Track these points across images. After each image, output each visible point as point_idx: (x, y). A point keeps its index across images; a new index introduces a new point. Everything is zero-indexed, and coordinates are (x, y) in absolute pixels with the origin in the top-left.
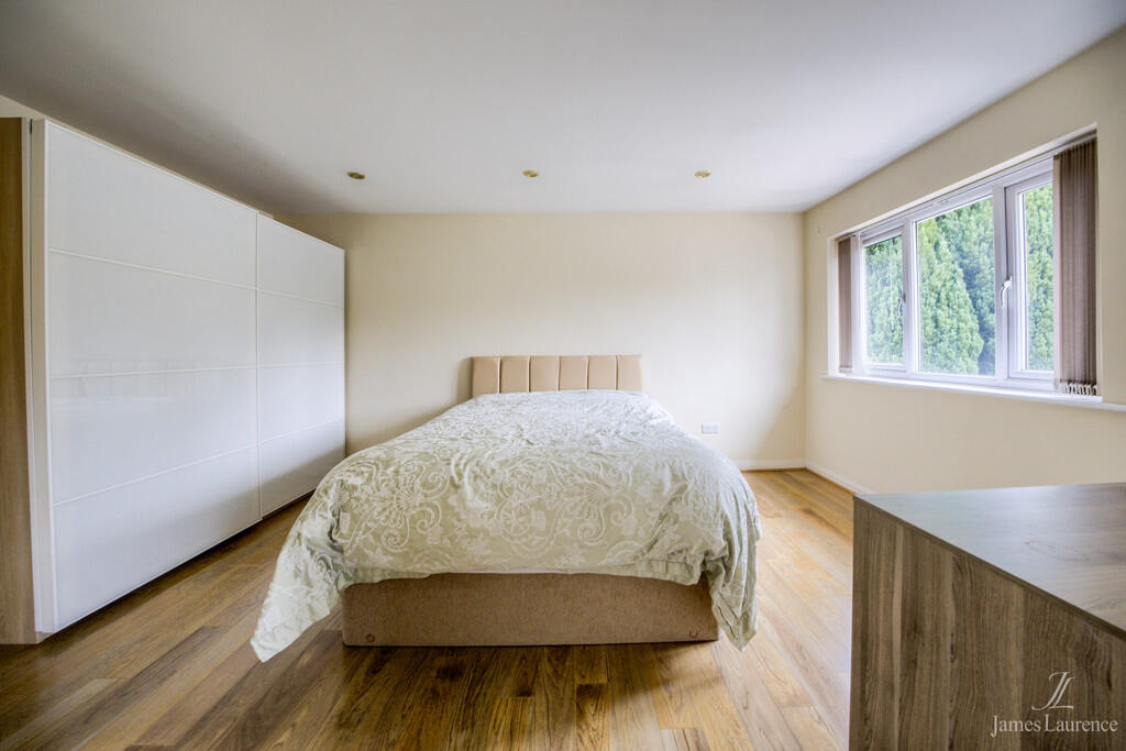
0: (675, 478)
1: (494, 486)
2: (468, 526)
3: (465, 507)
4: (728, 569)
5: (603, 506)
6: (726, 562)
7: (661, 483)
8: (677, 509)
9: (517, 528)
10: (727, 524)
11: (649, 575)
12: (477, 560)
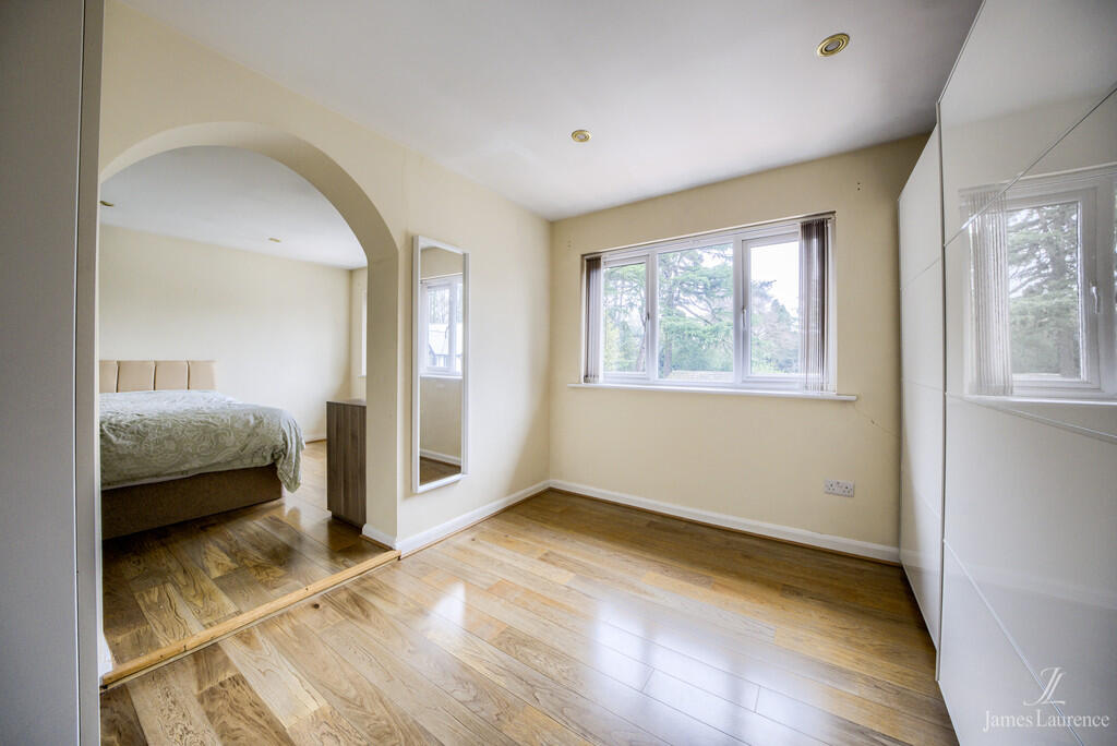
0: (256, 418)
1: (133, 433)
2: (118, 454)
3: (113, 444)
4: (285, 455)
5: (213, 435)
6: (284, 451)
7: (248, 422)
8: (257, 430)
9: (154, 452)
10: (284, 434)
11: (242, 467)
12: (125, 472)
